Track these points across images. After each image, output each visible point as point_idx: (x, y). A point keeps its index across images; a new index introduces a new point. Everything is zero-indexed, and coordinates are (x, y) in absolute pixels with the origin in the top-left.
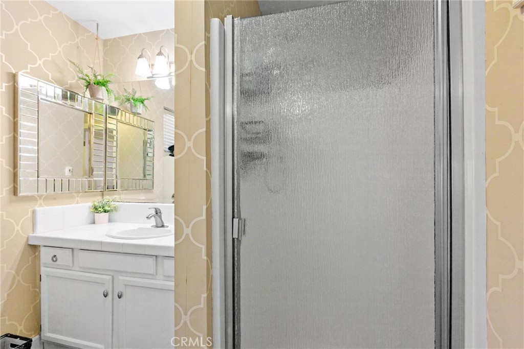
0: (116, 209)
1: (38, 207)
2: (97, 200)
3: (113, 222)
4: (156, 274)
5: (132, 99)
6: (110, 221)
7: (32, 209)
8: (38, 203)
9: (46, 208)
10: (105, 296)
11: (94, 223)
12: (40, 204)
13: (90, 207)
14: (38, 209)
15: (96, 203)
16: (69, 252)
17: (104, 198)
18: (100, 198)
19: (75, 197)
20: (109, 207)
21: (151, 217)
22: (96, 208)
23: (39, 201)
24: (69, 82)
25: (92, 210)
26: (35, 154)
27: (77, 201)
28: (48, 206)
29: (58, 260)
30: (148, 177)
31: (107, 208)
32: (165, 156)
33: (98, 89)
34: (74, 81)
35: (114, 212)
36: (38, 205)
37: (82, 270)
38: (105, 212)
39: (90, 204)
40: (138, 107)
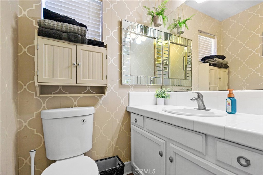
0: (168, 96)
1: (131, 91)
2: (158, 90)
3: (167, 105)
4: (206, 154)
5: (178, 23)
6: (165, 104)
7: (128, 92)
8: (131, 89)
9: (134, 92)
10: (161, 155)
11: (157, 104)
12: (132, 90)
13: (154, 94)
14: (131, 92)
15: (157, 92)
16: (142, 118)
17: (162, 89)
18: (160, 89)
19: (147, 88)
20: (165, 94)
21: (195, 100)
22: (158, 95)
23: (132, 88)
24: (144, 22)
25: (156, 96)
26: (129, 62)
27: (149, 90)
28: (135, 91)
29: (137, 122)
30: (188, 78)
31: (163, 95)
32: (199, 64)
33: (158, 18)
34: (146, 21)
35: (168, 98)
36: (131, 90)
37: (147, 131)
38: (162, 98)
39: (155, 93)
40: (182, 26)
